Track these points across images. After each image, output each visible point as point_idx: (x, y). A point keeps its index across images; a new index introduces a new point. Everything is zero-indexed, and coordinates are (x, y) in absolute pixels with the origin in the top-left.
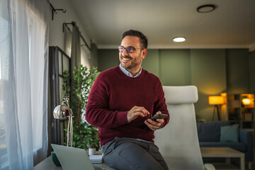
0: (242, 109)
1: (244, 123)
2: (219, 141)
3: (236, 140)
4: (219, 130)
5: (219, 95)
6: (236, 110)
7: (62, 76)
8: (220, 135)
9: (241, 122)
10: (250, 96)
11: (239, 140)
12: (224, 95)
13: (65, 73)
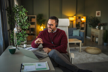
0: (81, 23)
1: (81, 28)
2: (72, 36)
3: (78, 35)
4: (73, 32)
5: (73, 17)
6: (79, 23)
7: (7, 10)
8: (73, 34)
9: (80, 27)
10: (84, 17)
11: (80, 35)
12: (75, 17)
13: (8, 8)
